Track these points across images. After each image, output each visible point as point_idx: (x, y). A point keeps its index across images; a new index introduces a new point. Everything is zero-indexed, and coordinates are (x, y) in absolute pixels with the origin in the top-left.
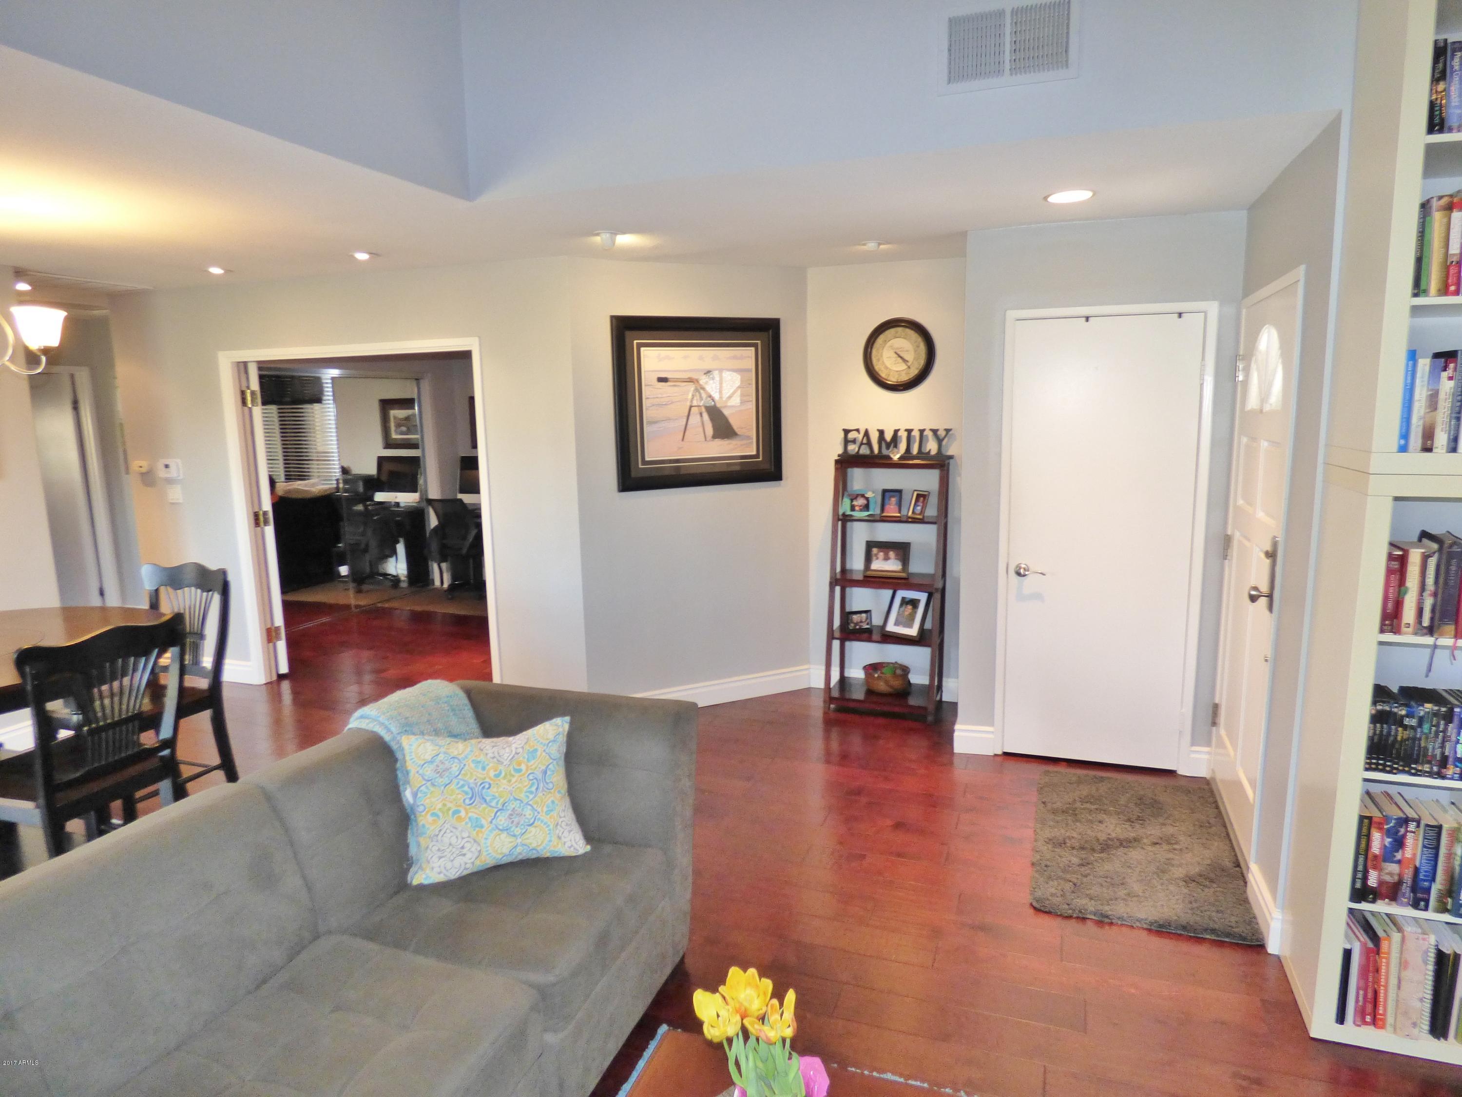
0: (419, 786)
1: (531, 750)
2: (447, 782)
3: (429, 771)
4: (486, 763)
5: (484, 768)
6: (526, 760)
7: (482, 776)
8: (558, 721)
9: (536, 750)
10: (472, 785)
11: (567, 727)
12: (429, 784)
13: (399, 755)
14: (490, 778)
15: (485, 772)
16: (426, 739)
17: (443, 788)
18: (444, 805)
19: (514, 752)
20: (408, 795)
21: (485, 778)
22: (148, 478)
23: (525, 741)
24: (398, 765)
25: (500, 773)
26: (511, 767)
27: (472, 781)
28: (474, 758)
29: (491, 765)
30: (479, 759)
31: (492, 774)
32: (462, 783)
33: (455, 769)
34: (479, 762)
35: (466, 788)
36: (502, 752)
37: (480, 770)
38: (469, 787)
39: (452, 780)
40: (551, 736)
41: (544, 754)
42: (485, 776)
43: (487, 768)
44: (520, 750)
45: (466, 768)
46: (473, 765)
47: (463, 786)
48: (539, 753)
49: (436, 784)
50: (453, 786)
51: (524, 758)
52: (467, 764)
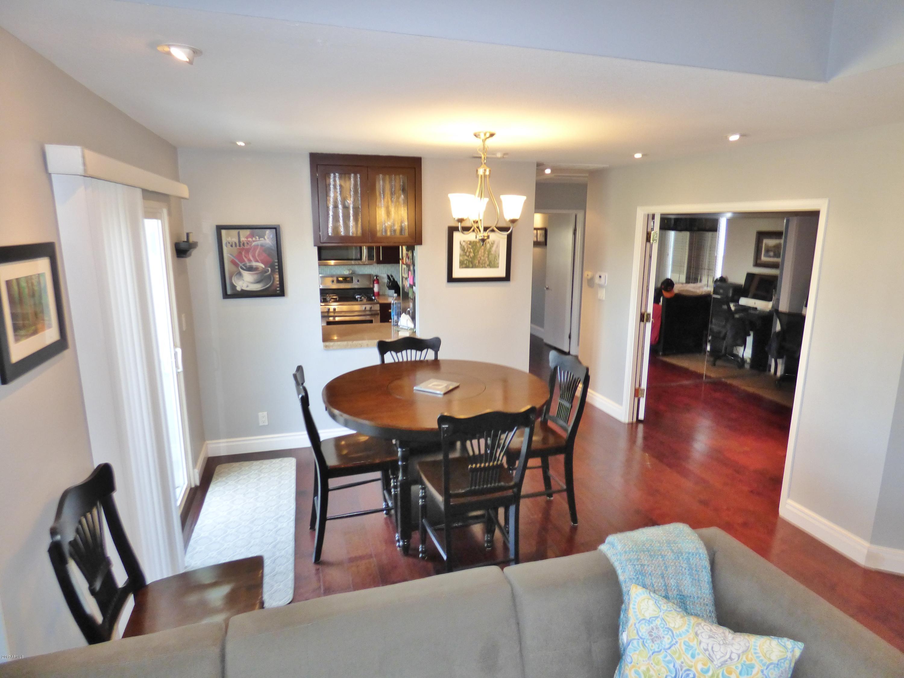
0: (633, 638)
1: (747, 663)
2: (657, 650)
3: (644, 630)
4: (697, 651)
5: (693, 656)
6: (738, 671)
7: (690, 663)
8: (789, 643)
9: (752, 667)
10: (677, 666)
11: (798, 653)
12: (641, 641)
13: (626, 598)
14: (696, 669)
15: (694, 661)
16: (651, 597)
17: (651, 653)
18: (648, 670)
19: (728, 656)
20: (624, 637)
21: (692, 667)
22: (591, 282)
23: (744, 648)
24: (623, 606)
25: (708, 671)
26: (721, 670)
27: (678, 662)
28: (687, 640)
29: (701, 656)
30: (691, 644)
31: (700, 666)
32: (669, 658)
33: (667, 641)
34: (692, 647)
35: (671, 666)
36: (716, 648)
37: (689, 656)
38: (674, 666)
39: (661, 650)
40: (774, 658)
41: (760, 674)
42: (693, 664)
43: (697, 657)
44: (734, 656)
45: (677, 645)
46: (683, 647)
47: (669, 662)
48: (755, 671)
49: (647, 645)
50: (660, 657)
51: (736, 667)
52: (679, 642)
